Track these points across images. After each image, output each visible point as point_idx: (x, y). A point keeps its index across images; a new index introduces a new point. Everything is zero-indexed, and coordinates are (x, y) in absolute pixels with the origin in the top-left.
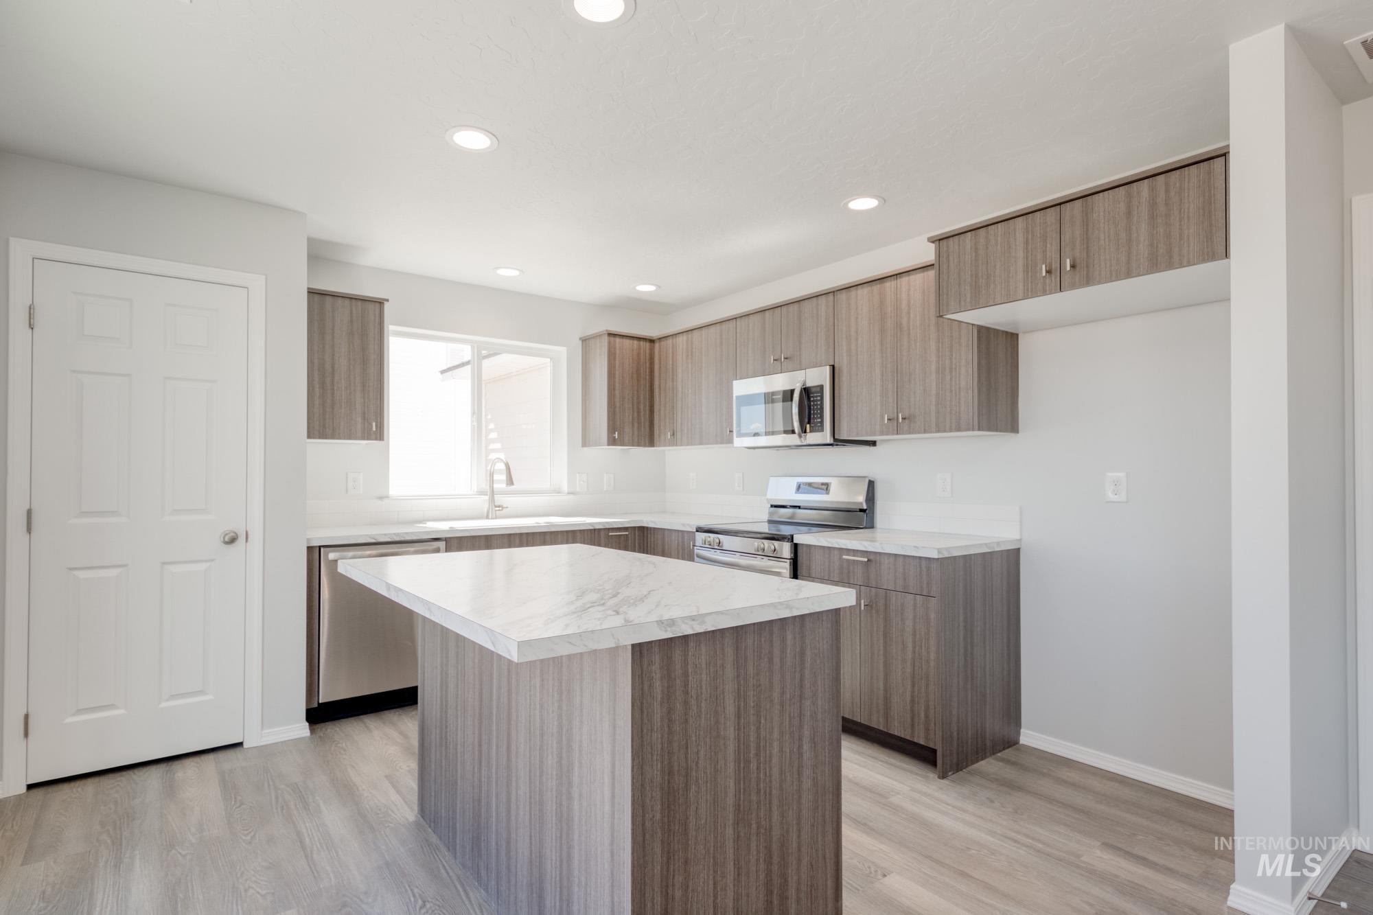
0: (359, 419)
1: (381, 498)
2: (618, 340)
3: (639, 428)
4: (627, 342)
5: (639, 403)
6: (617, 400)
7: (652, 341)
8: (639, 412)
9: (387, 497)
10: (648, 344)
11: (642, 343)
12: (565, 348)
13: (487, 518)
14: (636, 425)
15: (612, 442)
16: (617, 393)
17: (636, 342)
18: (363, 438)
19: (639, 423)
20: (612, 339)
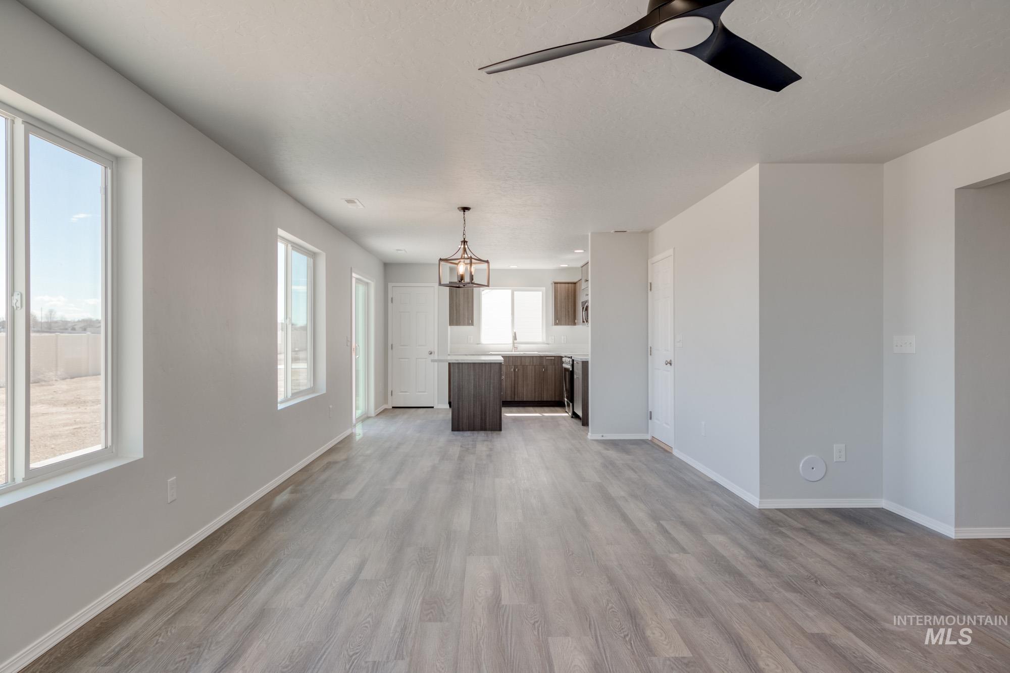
0: (466, 320)
1: (478, 344)
2: (559, 285)
3: (568, 319)
4: (563, 285)
5: (568, 308)
6: (559, 309)
7: (575, 283)
8: (568, 312)
9: (480, 344)
10: (573, 285)
11: (570, 285)
12: (545, 288)
13: (512, 352)
14: (567, 317)
15: (556, 324)
16: (558, 305)
17: (567, 285)
18: (468, 325)
19: (569, 316)
20: (556, 284)
